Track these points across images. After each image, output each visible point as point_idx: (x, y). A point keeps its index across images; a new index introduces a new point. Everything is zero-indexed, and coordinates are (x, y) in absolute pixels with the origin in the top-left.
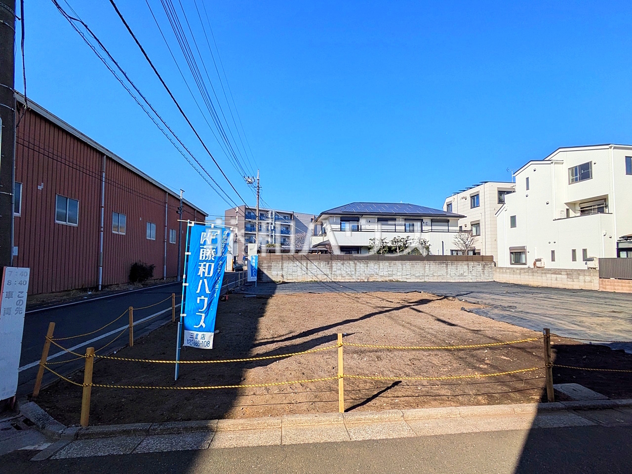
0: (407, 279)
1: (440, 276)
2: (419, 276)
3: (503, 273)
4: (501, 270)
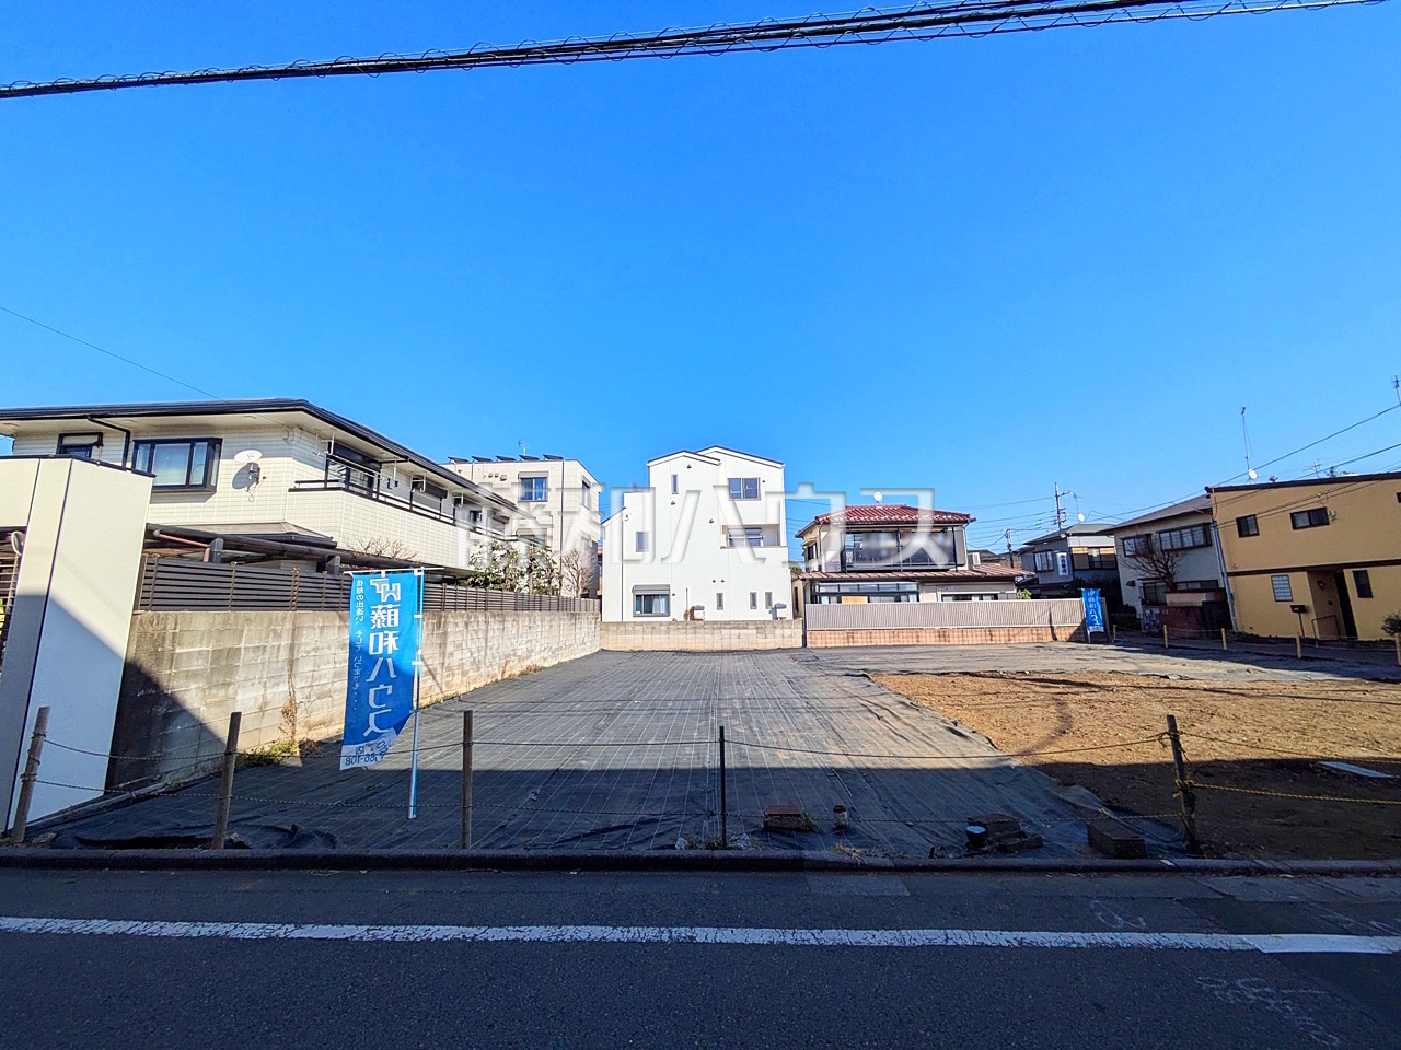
3: (626, 632)
4: (622, 628)
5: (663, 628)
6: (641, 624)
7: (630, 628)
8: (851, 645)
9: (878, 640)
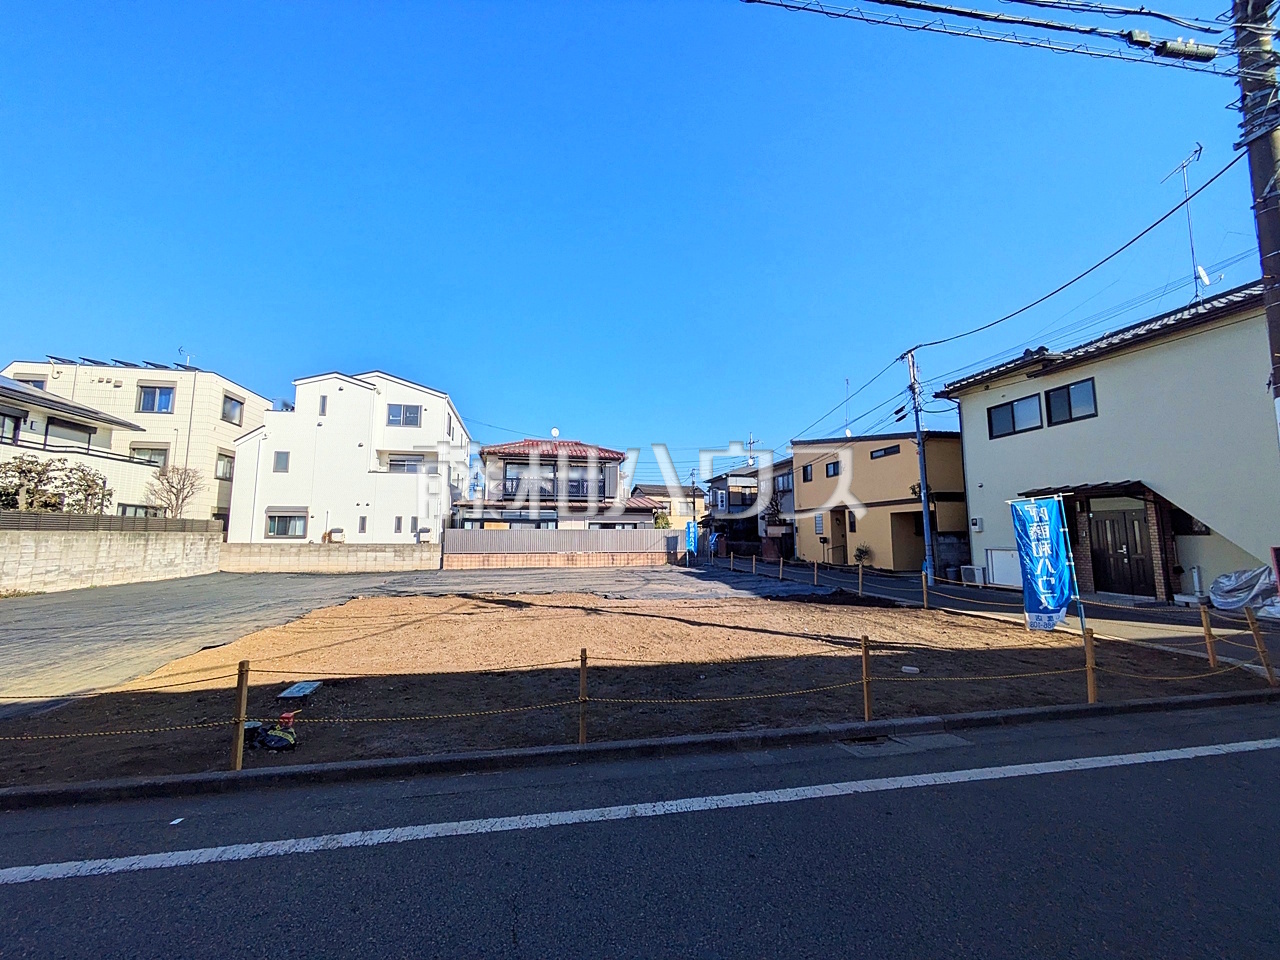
0: (45, 584)
1: (129, 568)
2: (80, 574)
3: (250, 554)
4: (247, 550)
5: (294, 550)
6: (269, 545)
7: (256, 550)
8: (486, 567)
9: (512, 563)
